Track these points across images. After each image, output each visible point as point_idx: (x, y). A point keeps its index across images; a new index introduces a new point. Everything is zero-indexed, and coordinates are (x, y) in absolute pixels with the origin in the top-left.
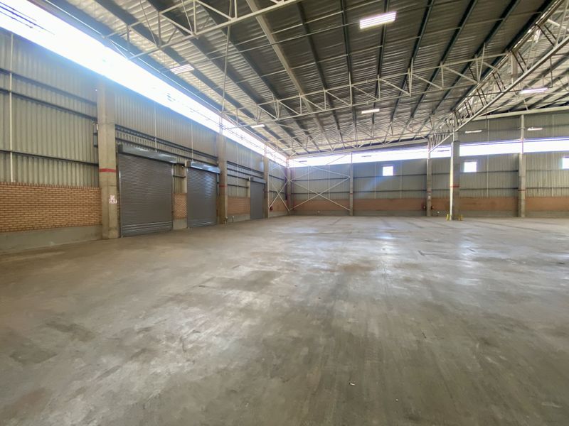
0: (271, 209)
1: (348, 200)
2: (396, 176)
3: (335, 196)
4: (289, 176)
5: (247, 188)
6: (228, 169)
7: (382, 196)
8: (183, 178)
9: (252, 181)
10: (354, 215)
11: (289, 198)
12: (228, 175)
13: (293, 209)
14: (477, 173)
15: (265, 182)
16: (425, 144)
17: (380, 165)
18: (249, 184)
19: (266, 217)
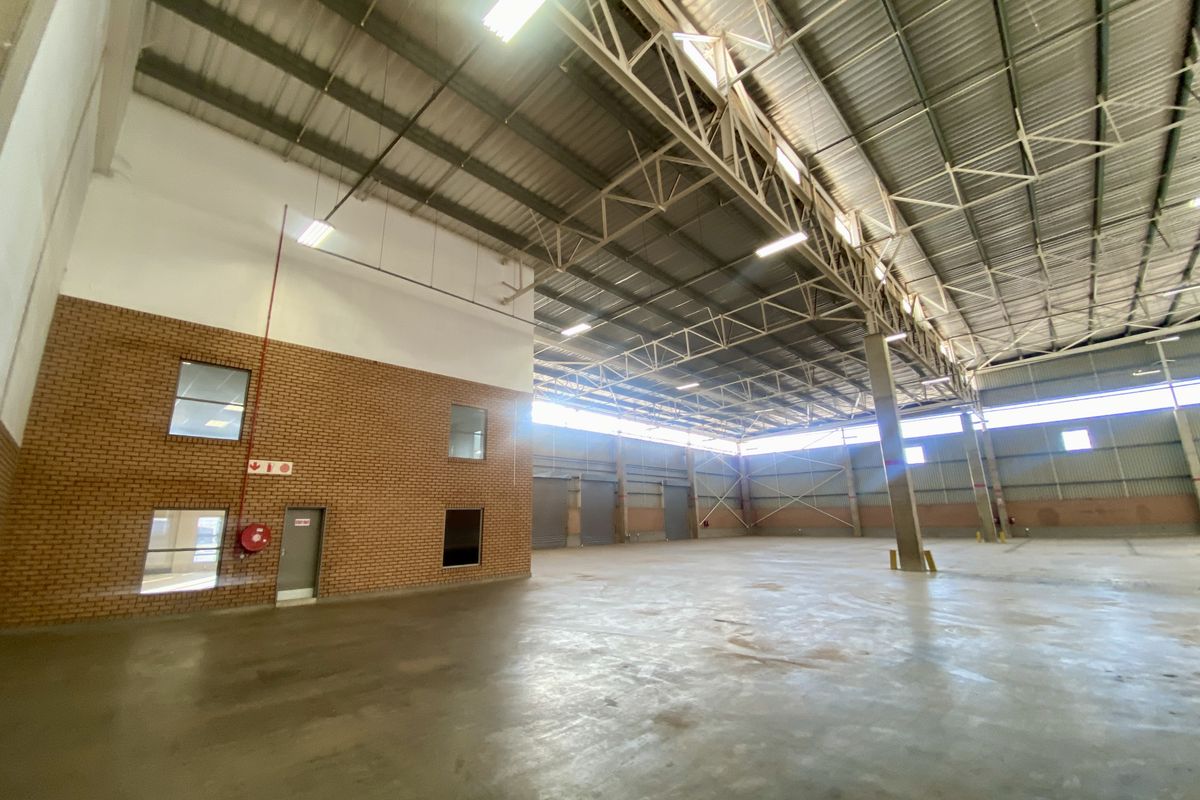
0: (706, 524)
1: (849, 508)
2: (932, 464)
3: (824, 501)
4: (743, 469)
5: (660, 495)
6: (628, 474)
8: (577, 491)
9: (666, 486)
10: (863, 535)
11: (747, 505)
12: (629, 481)
13: (755, 525)
14: (1095, 450)
15: (689, 485)
18: (662, 489)
19: (695, 537)
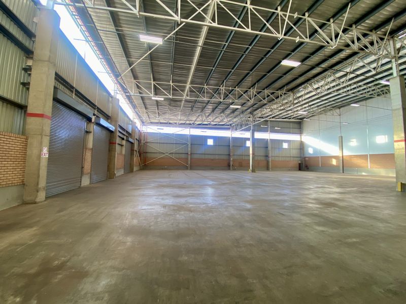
1: (187, 159)
2: (215, 145)
3: (177, 156)
4: (142, 138)
5: (122, 145)
7: (207, 157)
9: (128, 140)
10: (191, 169)
11: (142, 156)
13: (145, 165)
15: (133, 142)
16: (229, 129)
17: (206, 138)
18: (124, 142)
19: (132, 171)
